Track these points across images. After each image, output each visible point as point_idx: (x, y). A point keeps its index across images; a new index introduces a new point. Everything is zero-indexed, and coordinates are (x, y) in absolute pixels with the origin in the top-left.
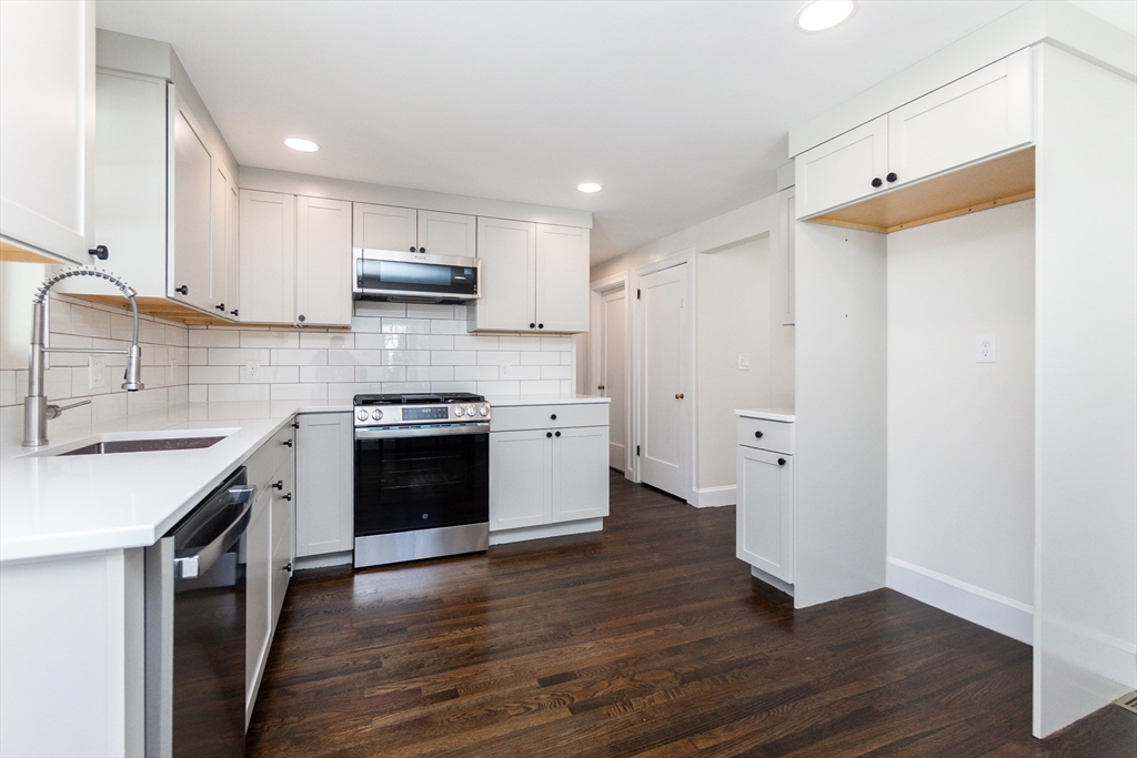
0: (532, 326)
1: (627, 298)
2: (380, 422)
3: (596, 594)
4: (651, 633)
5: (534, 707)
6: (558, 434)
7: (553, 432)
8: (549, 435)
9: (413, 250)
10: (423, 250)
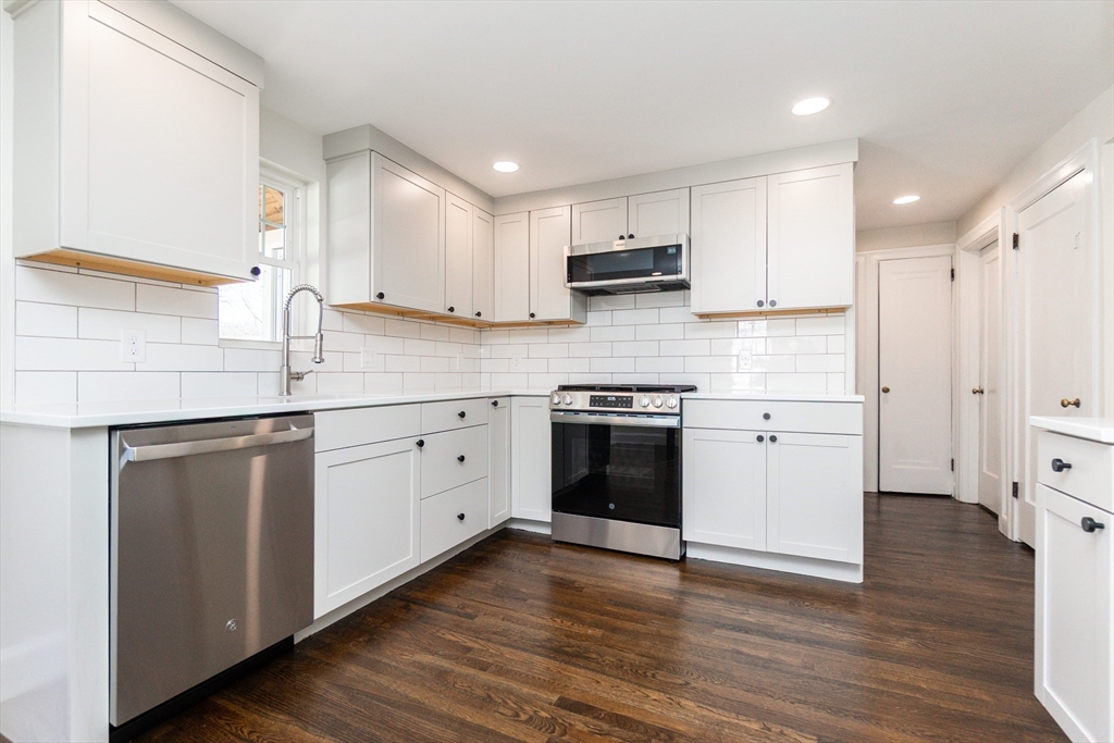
0: (760, 304)
1: (1000, 257)
2: (570, 407)
3: (744, 650)
4: (755, 726)
5: (523, 717)
6: (773, 439)
7: (767, 436)
8: (760, 439)
9: (622, 238)
10: (631, 237)
